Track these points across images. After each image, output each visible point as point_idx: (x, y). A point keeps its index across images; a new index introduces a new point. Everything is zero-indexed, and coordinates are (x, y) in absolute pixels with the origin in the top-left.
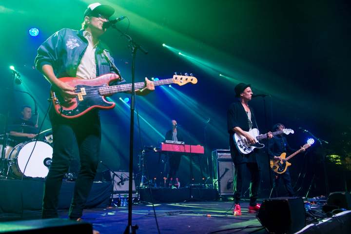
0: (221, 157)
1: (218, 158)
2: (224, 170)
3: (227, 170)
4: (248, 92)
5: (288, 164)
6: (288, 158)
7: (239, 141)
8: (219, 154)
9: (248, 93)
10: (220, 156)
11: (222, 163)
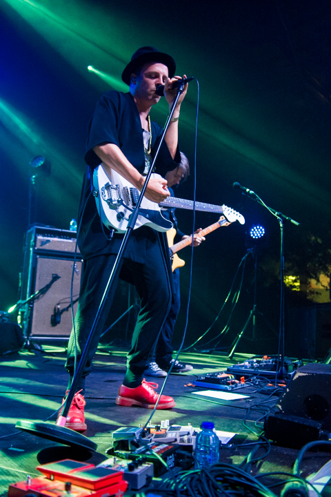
0: (47, 247)
1: (38, 246)
2: (50, 279)
3: (56, 278)
7: (108, 187)
8: (40, 237)
10: (43, 243)
11: (46, 260)
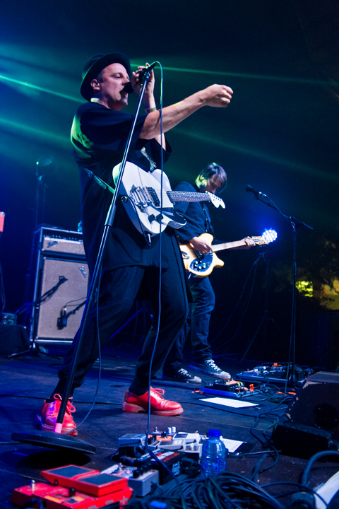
1: (45, 248)
2: (57, 281)
3: (62, 280)
4: (114, 76)
5: (217, 262)
6: (220, 247)
8: (47, 239)
9: (111, 79)
10: (50, 244)
11: (54, 262)
